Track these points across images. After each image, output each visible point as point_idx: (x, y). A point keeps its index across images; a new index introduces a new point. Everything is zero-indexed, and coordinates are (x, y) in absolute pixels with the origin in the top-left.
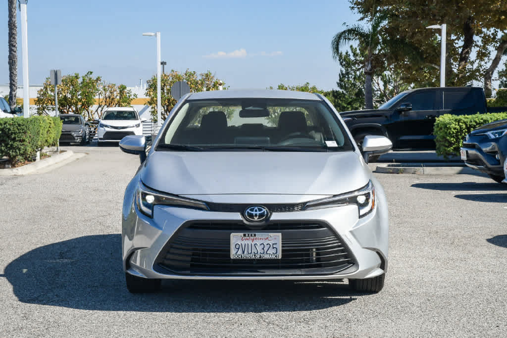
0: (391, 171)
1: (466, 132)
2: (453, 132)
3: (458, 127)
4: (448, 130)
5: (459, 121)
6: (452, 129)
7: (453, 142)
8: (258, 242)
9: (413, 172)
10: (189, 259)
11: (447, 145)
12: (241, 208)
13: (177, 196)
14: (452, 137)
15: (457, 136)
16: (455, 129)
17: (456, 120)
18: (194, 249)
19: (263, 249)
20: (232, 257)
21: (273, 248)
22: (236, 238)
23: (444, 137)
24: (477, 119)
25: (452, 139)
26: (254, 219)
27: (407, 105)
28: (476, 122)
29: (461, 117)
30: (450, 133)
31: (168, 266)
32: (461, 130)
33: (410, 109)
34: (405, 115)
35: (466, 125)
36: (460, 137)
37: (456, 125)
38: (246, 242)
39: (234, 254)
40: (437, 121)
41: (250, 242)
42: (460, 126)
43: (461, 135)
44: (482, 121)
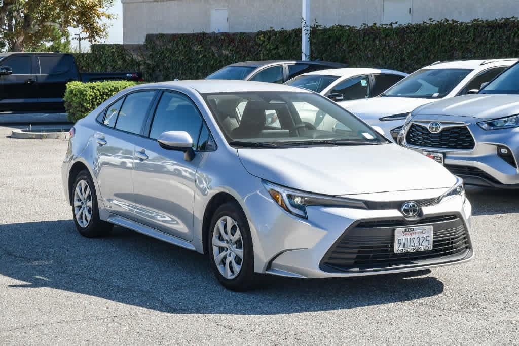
0: (34, 137)
1: (100, 99)
2: (89, 98)
3: (93, 94)
4: (84, 97)
5: (93, 88)
6: (88, 96)
7: (89, 108)
8: (415, 236)
9: (56, 137)
10: (355, 256)
11: (83, 111)
12: (398, 205)
13: (334, 196)
14: (88, 103)
15: (92, 102)
16: (91, 95)
17: (90, 87)
18: (361, 247)
19: (419, 242)
20: (395, 252)
21: (426, 240)
22: (400, 234)
23: (80, 103)
24: (108, 87)
25: (88, 105)
26: (409, 214)
27: (7, 69)
28: (108, 89)
29: (95, 84)
30: (86, 100)
31: (334, 265)
32: (96, 98)
33: (11, 73)
34: (4, 79)
35: (100, 92)
36: (95, 103)
37: (91, 92)
38: (406, 237)
39: (397, 249)
40: (67, 88)
41: (408, 237)
42: (95, 93)
43: (96, 101)
44: (113, 88)
